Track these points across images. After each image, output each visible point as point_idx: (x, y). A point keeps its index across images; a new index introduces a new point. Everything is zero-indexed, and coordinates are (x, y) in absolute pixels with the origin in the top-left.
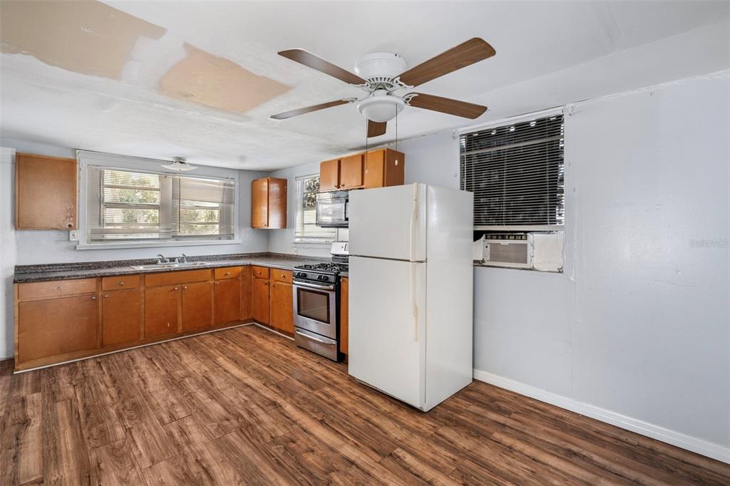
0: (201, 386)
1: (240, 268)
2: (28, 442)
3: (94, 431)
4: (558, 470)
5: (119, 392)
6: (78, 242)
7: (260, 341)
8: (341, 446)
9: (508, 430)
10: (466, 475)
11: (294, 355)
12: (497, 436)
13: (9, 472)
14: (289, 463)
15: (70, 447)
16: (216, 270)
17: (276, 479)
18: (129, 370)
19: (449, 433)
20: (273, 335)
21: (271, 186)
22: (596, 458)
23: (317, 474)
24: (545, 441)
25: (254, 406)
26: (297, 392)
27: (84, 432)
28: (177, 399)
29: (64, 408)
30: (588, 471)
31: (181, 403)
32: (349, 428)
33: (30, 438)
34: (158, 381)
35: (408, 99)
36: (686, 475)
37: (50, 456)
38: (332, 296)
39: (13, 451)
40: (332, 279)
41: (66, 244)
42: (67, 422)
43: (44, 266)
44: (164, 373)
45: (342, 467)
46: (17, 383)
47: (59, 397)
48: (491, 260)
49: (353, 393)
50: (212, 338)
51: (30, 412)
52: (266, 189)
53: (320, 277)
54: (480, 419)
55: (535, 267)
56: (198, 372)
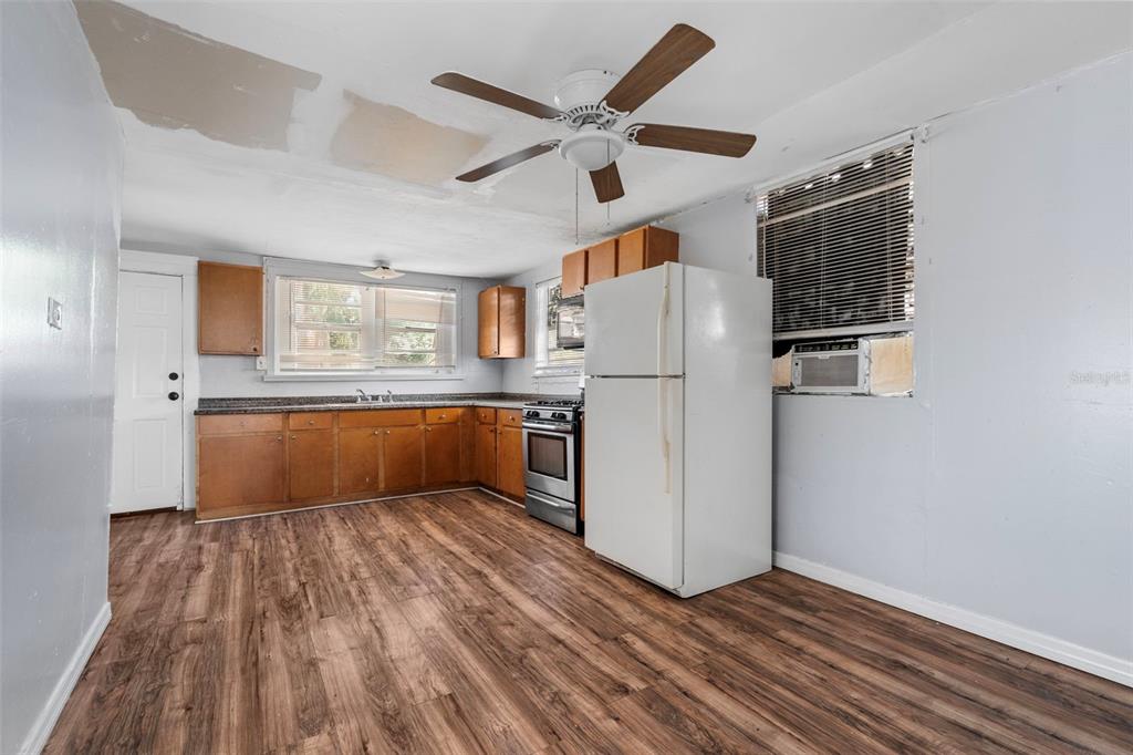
0: (395, 548)
1: (460, 411)
2: (199, 586)
3: (266, 583)
4: (867, 683)
5: (301, 548)
6: (266, 371)
7: (480, 506)
8: (552, 624)
9: (805, 630)
10: (716, 670)
11: (521, 524)
12: (783, 634)
13: (175, 609)
14: (479, 633)
15: (238, 594)
16: (428, 411)
17: (458, 647)
18: (316, 527)
19: (710, 625)
20: (501, 501)
21: (502, 297)
22: (938, 675)
23: (510, 647)
24: (859, 647)
25: (452, 574)
26: (512, 564)
27: (255, 582)
28: (363, 560)
29: (239, 558)
30: (917, 688)
31: (367, 564)
32: (568, 607)
33: (201, 582)
34: (346, 540)
35: (631, 135)
36: (1099, 713)
37: (218, 600)
38: (570, 440)
39: (183, 592)
40: (570, 416)
41: (252, 374)
42: (240, 571)
43: (229, 399)
44: (354, 533)
45: (545, 644)
46: (198, 532)
47: (236, 548)
48: (804, 384)
49: (589, 571)
50: (422, 501)
51: (204, 559)
52: (496, 302)
53: (554, 415)
54: (765, 612)
55: (872, 391)
56: (394, 534)
